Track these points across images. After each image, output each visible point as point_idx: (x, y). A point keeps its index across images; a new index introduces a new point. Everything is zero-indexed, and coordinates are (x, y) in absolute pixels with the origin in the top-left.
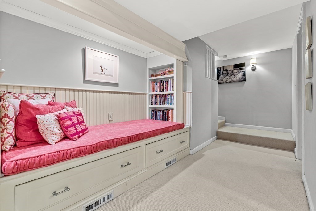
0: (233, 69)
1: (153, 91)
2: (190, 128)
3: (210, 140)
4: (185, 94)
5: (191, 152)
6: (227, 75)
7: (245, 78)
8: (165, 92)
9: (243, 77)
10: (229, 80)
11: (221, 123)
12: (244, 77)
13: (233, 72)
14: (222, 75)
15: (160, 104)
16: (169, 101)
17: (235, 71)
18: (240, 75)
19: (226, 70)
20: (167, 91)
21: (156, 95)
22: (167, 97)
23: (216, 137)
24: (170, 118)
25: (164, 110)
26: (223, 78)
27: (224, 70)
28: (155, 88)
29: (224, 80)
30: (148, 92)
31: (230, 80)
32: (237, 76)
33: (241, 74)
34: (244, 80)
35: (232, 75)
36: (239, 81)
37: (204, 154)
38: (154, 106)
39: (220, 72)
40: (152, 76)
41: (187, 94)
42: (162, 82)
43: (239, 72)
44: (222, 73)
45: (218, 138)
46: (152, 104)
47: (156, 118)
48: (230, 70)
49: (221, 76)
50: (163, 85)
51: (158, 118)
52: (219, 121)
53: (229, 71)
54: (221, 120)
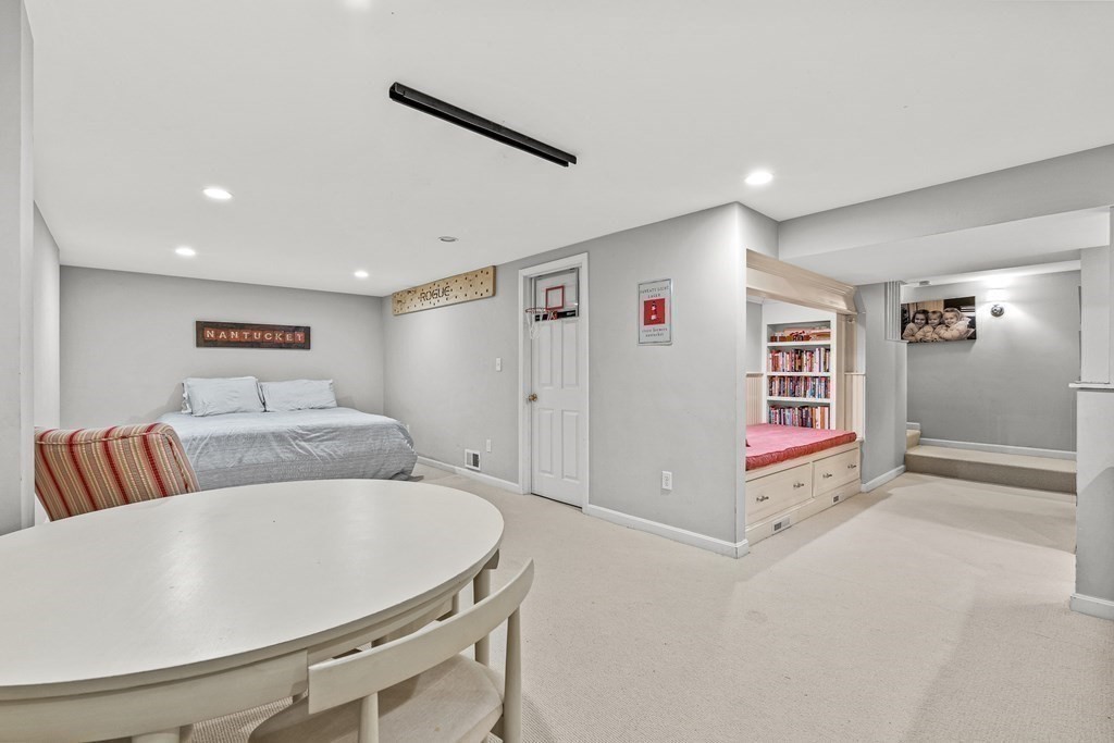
0: (942, 310)
1: (775, 369)
2: (862, 442)
3: (893, 472)
4: (849, 377)
5: (864, 488)
6: (927, 323)
7: (975, 333)
8: (805, 373)
9: (968, 332)
10: (930, 336)
11: (913, 437)
12: (973, 330)
13: (941, 316)
14: (913, 322)
15: (793, 394)
16: (814, 389)
17: (948, 315)
18: (960, 326)
19: (925, 312)
20: (811, 370)
21: (782, 378)
22: (811, 383)
23: (902, 466)
24: (819, 423)
25: (804, 407)
26: (916, 330)
27: (918, 312)
28: (781, 363)
29: (919, 335)
30: (765, 370)
31: (936, 336)
32: (953, 326)
33: (966, 322)
34: (973, 337)
35: (940, 324)
36: (960, 339)
37: (890, 492)
38: (776, 398)
39: (907, 315)
40: (773, 339)
41: (855, 377)
42: (799, 352)
43: (959, 318)
44: (914, 317)
45: (906, 471)
46: (771, 394)
47: (783, 422)
48: (934, 312)
49: (911, 325)
50: (800, 358)
51: (788, 421)
52: (910, 433)
53: (930, 314)
54: (913, 432)
